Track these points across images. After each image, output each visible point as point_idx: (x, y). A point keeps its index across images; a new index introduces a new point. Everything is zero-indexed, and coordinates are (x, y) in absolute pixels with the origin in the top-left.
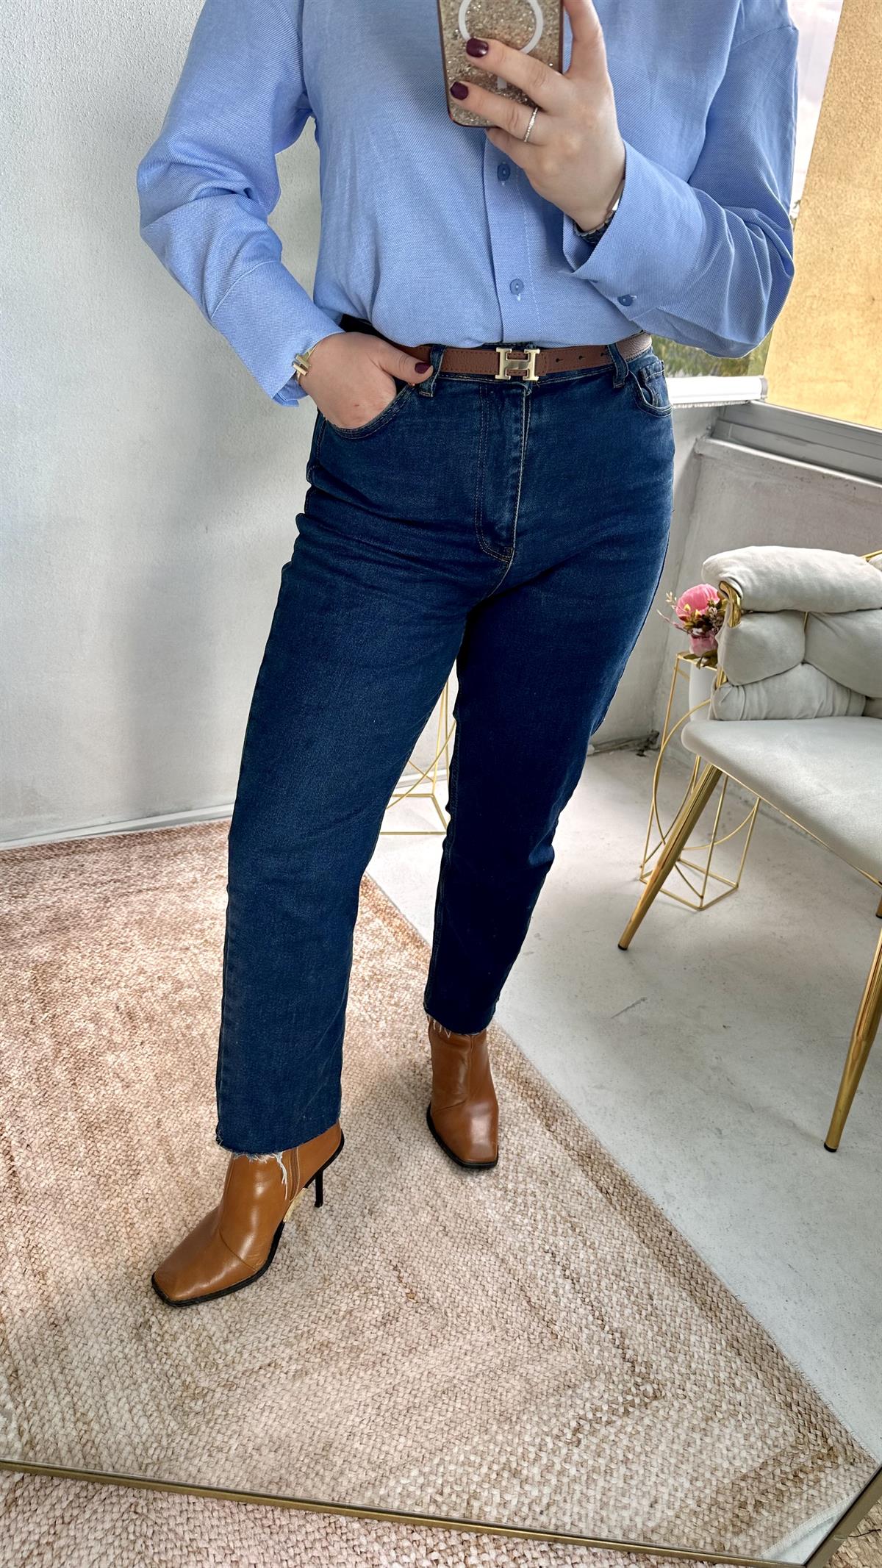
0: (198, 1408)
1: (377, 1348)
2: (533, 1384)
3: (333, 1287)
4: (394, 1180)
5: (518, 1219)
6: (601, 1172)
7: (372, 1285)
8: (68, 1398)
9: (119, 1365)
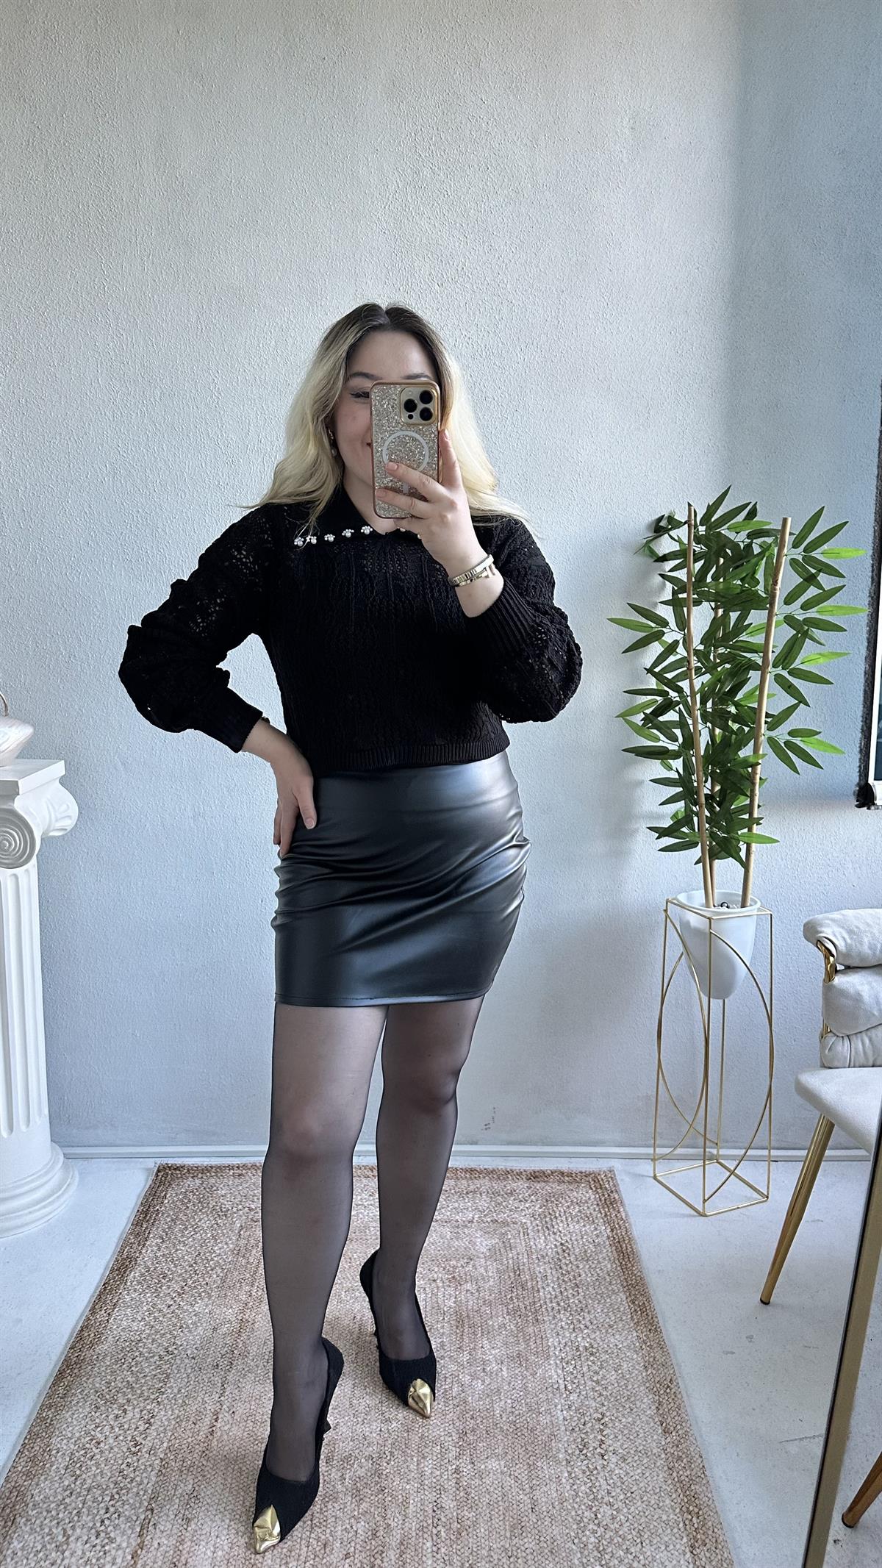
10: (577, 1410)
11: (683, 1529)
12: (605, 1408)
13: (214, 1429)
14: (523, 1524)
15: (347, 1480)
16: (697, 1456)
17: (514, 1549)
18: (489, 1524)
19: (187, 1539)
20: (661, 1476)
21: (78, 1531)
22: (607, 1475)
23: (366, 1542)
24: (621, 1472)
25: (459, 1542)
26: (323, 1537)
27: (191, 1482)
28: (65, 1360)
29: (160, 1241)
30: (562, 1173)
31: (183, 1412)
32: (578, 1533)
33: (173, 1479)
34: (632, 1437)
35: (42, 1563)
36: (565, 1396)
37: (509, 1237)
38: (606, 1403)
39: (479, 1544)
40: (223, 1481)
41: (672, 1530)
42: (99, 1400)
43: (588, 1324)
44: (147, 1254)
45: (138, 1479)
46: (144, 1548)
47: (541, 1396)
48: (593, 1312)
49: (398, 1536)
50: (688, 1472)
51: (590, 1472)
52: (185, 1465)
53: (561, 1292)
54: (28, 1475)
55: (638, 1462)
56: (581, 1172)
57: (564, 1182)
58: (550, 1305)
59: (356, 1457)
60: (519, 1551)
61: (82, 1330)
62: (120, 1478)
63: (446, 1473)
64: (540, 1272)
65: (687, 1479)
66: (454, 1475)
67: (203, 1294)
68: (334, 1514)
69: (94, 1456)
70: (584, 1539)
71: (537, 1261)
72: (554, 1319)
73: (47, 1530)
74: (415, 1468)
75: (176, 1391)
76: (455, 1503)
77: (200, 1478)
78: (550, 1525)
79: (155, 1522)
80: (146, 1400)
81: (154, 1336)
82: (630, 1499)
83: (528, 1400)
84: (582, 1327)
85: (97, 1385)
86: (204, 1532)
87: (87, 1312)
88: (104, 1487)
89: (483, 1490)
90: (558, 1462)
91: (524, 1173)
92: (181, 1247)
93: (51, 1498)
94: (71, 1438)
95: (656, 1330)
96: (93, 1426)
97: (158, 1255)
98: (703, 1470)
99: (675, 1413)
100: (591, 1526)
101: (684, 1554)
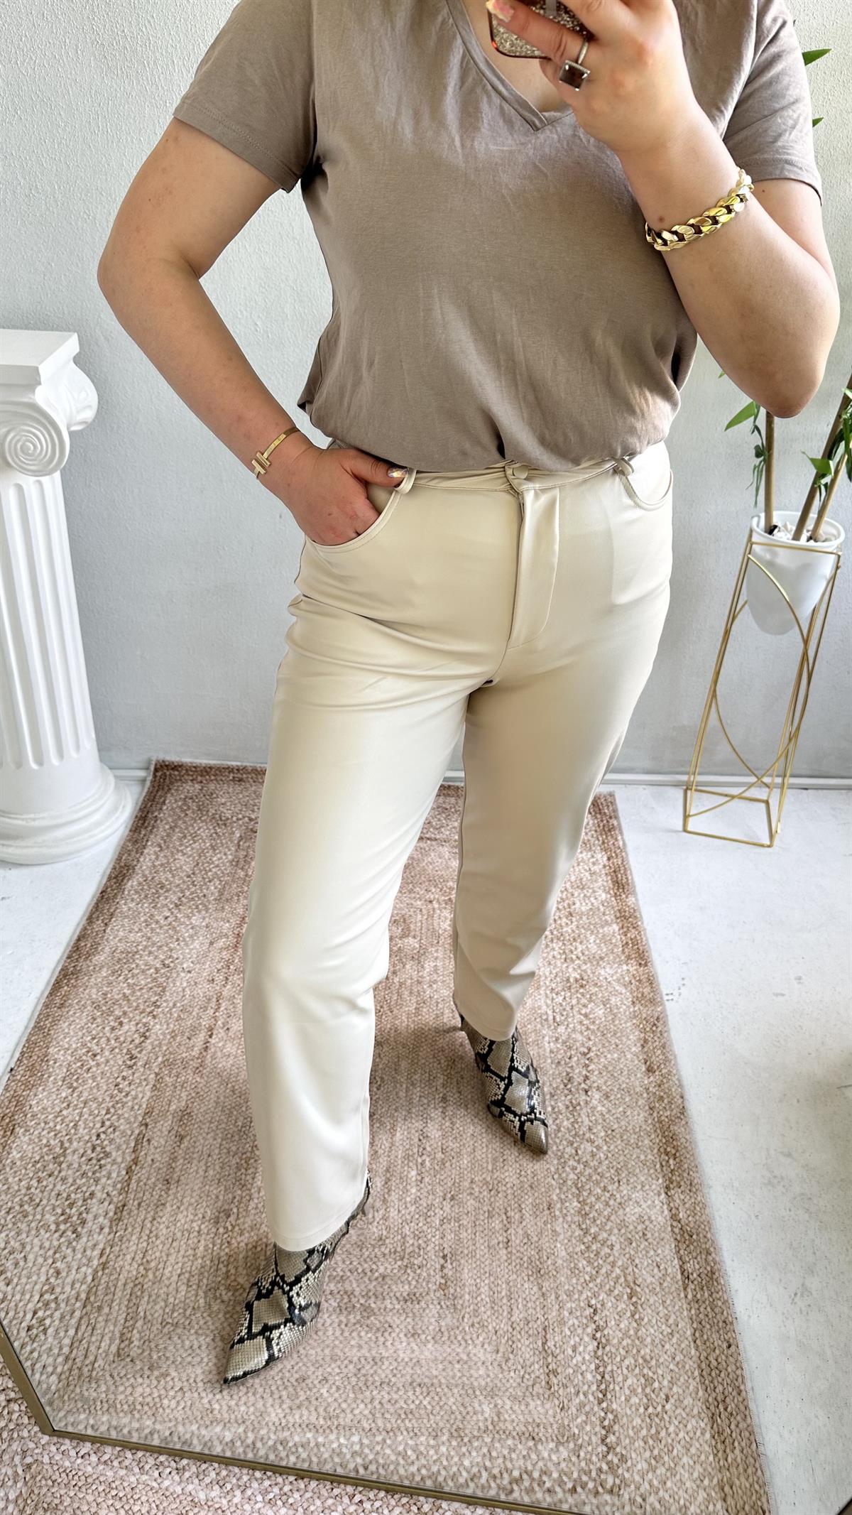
1: (388, 1319)
2: (502, 1418)
3: (383, 1249)
4: (489, 1179)
5: (582, 1263)
6: (695, 1254)
7: (416, 1262)
8: (145, 1244)
9: (192, 1236)
10: (564, 1042)
11: (659, 1170)
12: (591, 1043)
13: (208, 1045)
16: (678, 1097)
17: (496, 1182)
19: (179, 1157)
20: (642, 1115)
21: (75, 1144)
22: (590, 1111)
24: (604, 1109)
25: (442, 1172)
27: (185, 1098)
28: (62, 970)
29: (157, 849)
31: (178, 1027)
33: (167, 1094)
34: (616, 1075)
35: (40, 1174)
36: (553, 1027)
38: (592, 1038)
41: (649, 1171)
42: (96, 1011)
43: (580, 955)
44: (146, 862)
45: (133, 1093)
46: (139, 1163)
48: (585, 942)
49: (385, 1163)
50: (668, 1113)
51: (573, 1108)
52: (179, 1080)
54: (29, 1086)
55: (621, 1100)
61: (79, 940)
62: (116, 1092)
65: (666, 1120)
67: (200, 907)
69: (91, 1068)
70: (564, 1175)
73: (44, 1141)
75: (171, 1004)
76: (440, 1133)
79: (149, 1139)
80: (141, 1013)
81: (150, 948)
82: (611, 1137)
84: (574, 957)
85: (94, 996)
86: (196, 1150)
87: (84, 921)
88: (100, 1100)
92: (179, 856)
93: (49, 1110)
94: (68, 1049)
95: (646, 965)
96: (89, 1038)
97: (156, 864)
98: (683, 1110)
99: (659, 1052)
100: (571, 1163)
101: (659, 1194)
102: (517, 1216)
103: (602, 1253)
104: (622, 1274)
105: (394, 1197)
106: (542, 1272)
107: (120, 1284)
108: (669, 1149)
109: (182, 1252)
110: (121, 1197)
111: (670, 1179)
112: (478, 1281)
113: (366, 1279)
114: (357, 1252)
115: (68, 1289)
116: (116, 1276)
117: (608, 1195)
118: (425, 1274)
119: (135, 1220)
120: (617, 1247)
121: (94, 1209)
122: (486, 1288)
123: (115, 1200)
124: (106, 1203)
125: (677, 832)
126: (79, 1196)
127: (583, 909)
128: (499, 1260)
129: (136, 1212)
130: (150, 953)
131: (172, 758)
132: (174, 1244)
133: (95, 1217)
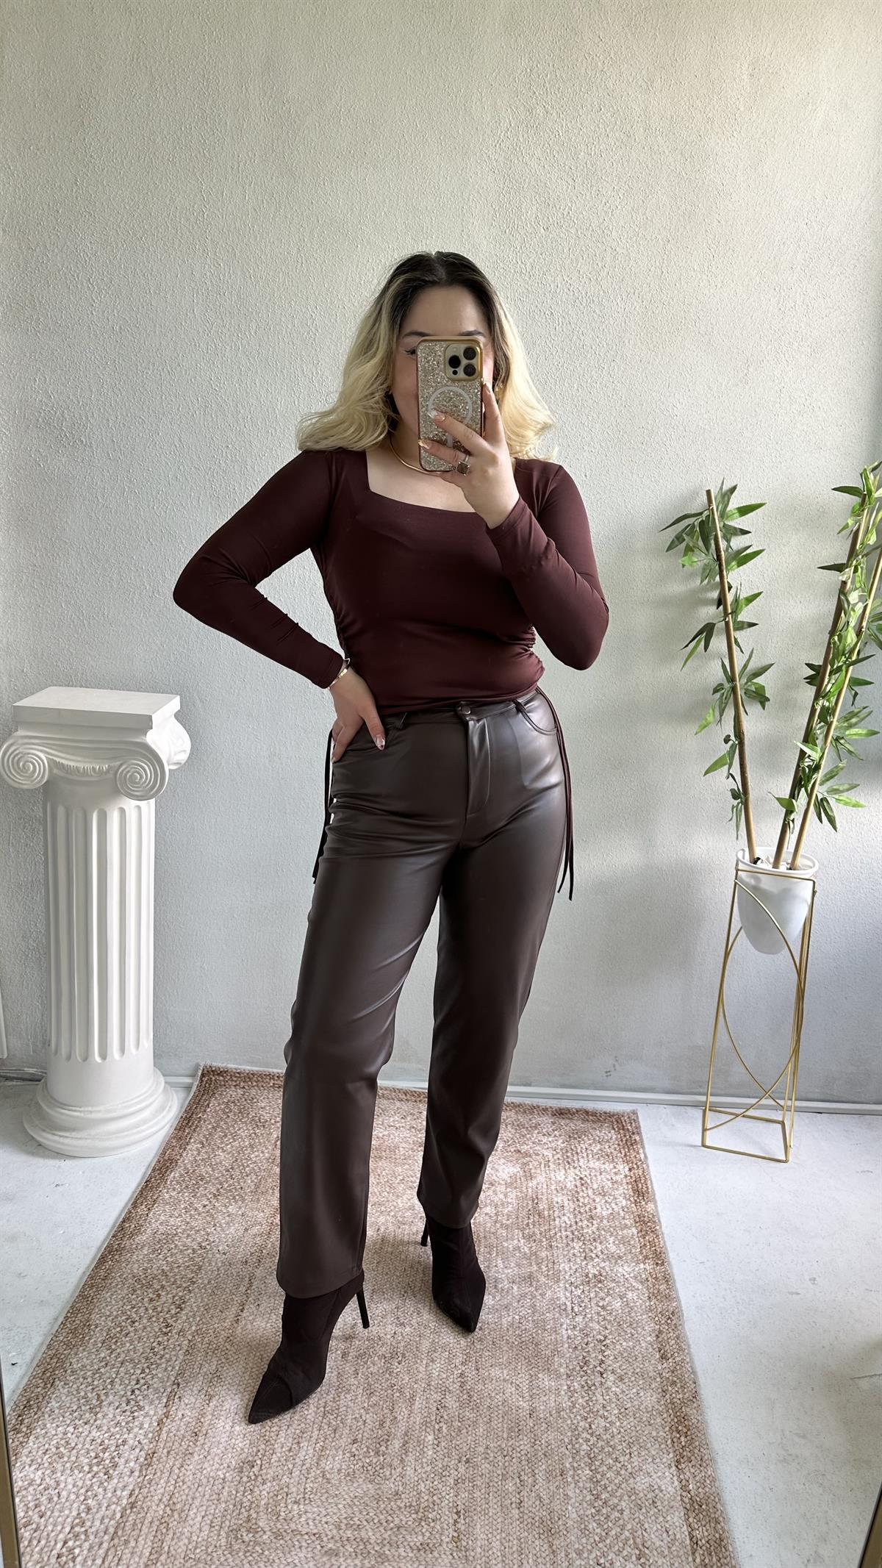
0: (246, 1539)
5: (592, 1525)
6: (704, 1523)
7: (430, 1516)
8: (172, 1488)
9: (216, 1482)
10: (581, 1330)
11: (670, 1446)
12: (607, 1331)
13: (239, 1318)
14: (520, 1428)
15: (360, 1374)
16: (691, 1382)
17: (510, 1449)
18: (488, 1425)
19: (208, 1414)
20: (655, 1396)
21: (111, 1397)
22: (604, 1391)
23: (373, 1431)
24: (618, 1390)
25: (458, 1438)
26: (334, 1423)
27: (215, 1363)
28: (107, 1246)
29: (199, 1146)
30: (587, 1112)
31: (212, 1301)
32: (572, 1440)
33: (199, 1359)
34: (630, 1360)
35: (77, 1421)
36: (571, 1317)
37: (531, 1167)
38: (609, 1327)
39: (477, 1442)
40: (245, 1365)
41: (660, 1446)
42: (136, 1284)
43: (600, 1253)
44: (188, 1157)
45: (167, 1356)
46: (169, 1417)
47: (548, 1315)
48: (605, 1242)
49: (403, 1428)
50: (681, 1396)
51: (588, 1388)
52: (210, 1347)
53: (576, 1223)
54: (68, 1345)
55: (635, 1383)
56: (605, 1113)
57: (588, 1120)
58: (564, 1233)
59: (369, 1355)
60: (514, 1451)
61: (124, 1221)
62: (151, 1354)
63: (452, 1377)
64: (557, 1203)
65: (679, 1402)
66: (459, 1379)
67: (237, 1197)
68: (346, 1404)
69: (129, 1333)
70: (577, 1446)
71: (555, 1192)
72: (567, 1246)
73: (82, 1394)
74: (424, 1369)
75: (206, 1282)
76: (458, 1404)
77: (223, 1360)
78: (546, 1430)
79: (180, 1395)
80: (178, 1287)
81: (188, 1232)
82: (624, 1414)
83: (535, 1318)
84: (594, 1256)
85: (135, 1271)
86: (224, 1408)
87: (129, 1206)
88: (136, 1361)
89: (485, 1395)
90: (559, 1376)
91: (549, 1110)
92: (220, 1152)
93: (88, 1367)
94: (109, 1316)
95: (663, 1264)
96: (129, 1307)
97: (198, 1159)
98: (695, 1395)
99: (673, 1342)
100: (585, 1435)
101: (670, 1466)
102: (530, 1480)
103: (613, 1517)
104: (631, 1536)
105: (411, 1458)
106: (553, 1531)
107: (146, 1521)
108: (680, 1428)
109: (207, 1496)
110: (151, 1446)
111: (681, 1454)
112: (490, 1536)
113: (381, 1529)
114: (374, 1504)
115: (97, 1523)
116: (143, 1514)
117: (619, 1465)
118: (439, 1527)
119: (164, 1466)
120: (626, 1513)
121: (126, 1455)
122: (498, 1543)
123: (146, 1447)
124: (137, 1450)
125: (695, 1146)
126: (112, 1442)
127: (604, 1213)
128: (511, 1518)
129: (165, 1459)
130: (188, 1235)
131: (219, 1064)
132: (200, 1489)
133: (127, 1462)
